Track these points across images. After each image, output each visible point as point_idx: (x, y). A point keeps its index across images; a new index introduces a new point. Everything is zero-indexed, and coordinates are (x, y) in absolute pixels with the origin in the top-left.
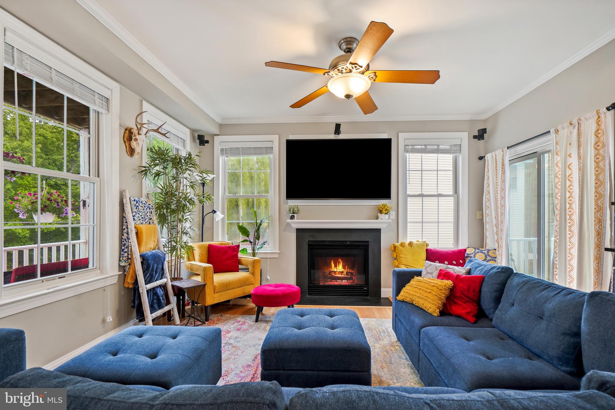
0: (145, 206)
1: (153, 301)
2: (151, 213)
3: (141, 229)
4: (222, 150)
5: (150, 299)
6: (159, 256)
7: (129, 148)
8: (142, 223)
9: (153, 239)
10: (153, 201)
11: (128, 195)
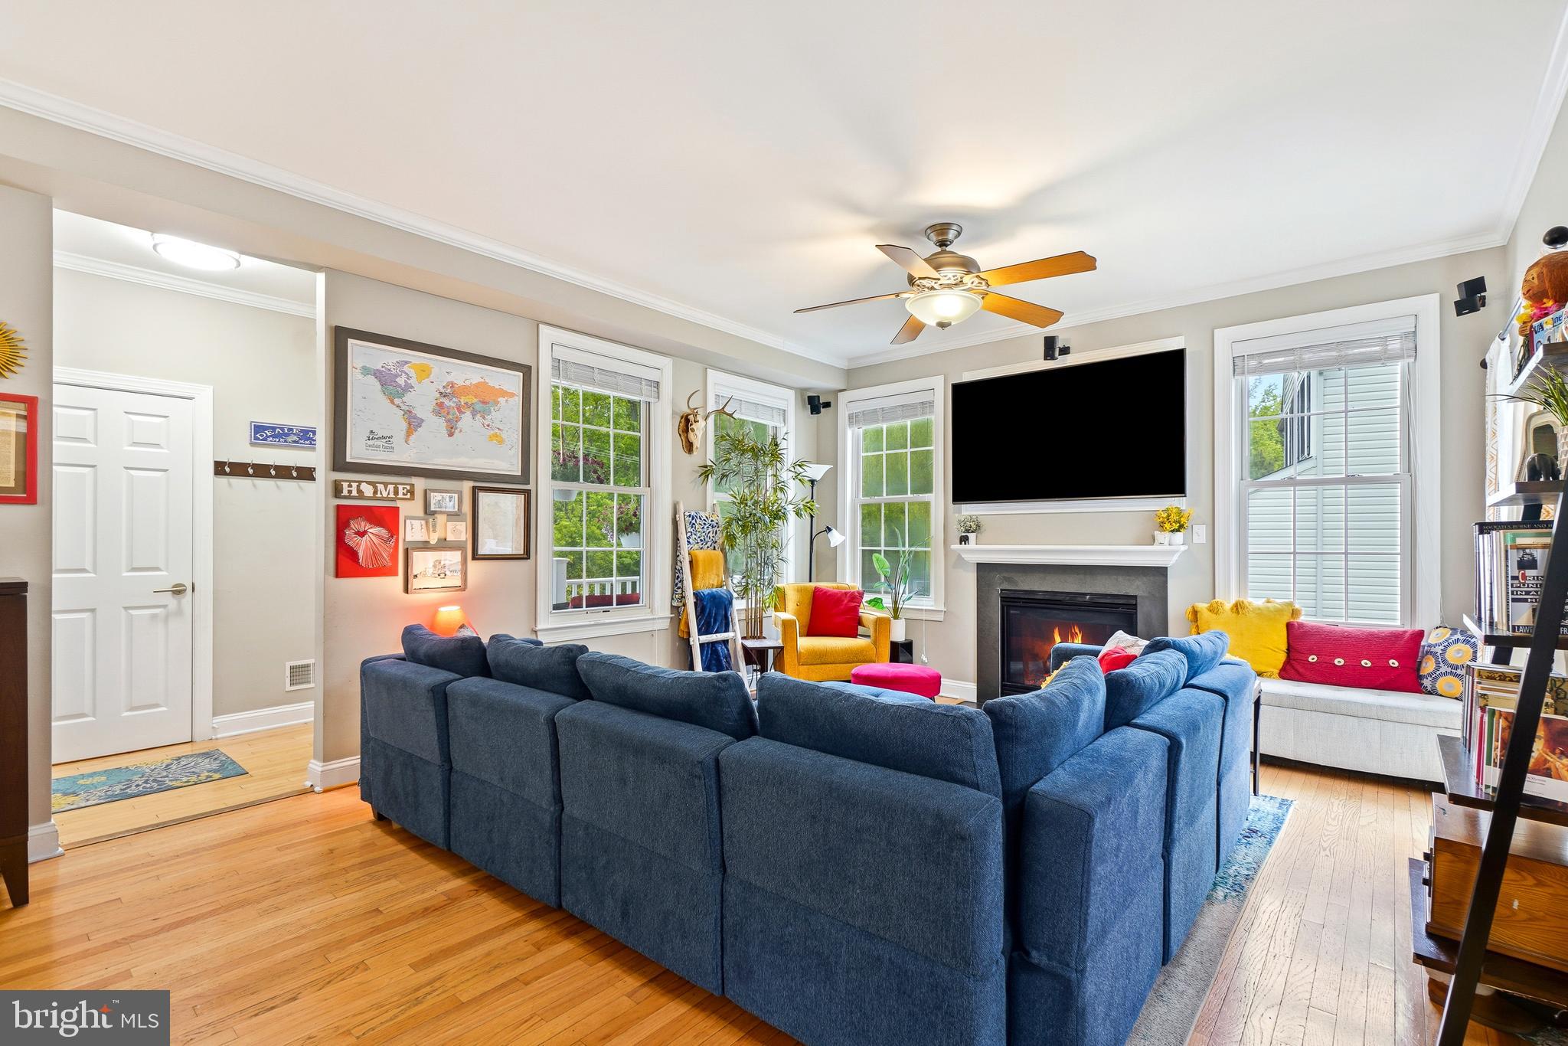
0: (705, 524)
1: (710, 660)
2: (716, 533)
3: (696, 556)
4: (850, 417)
5: (706, 657)
6: (721, 597)
7: (686, 442)
8: (701, 548)
9: (714, 571)
10: (720, 519)
11: (681, 509)
